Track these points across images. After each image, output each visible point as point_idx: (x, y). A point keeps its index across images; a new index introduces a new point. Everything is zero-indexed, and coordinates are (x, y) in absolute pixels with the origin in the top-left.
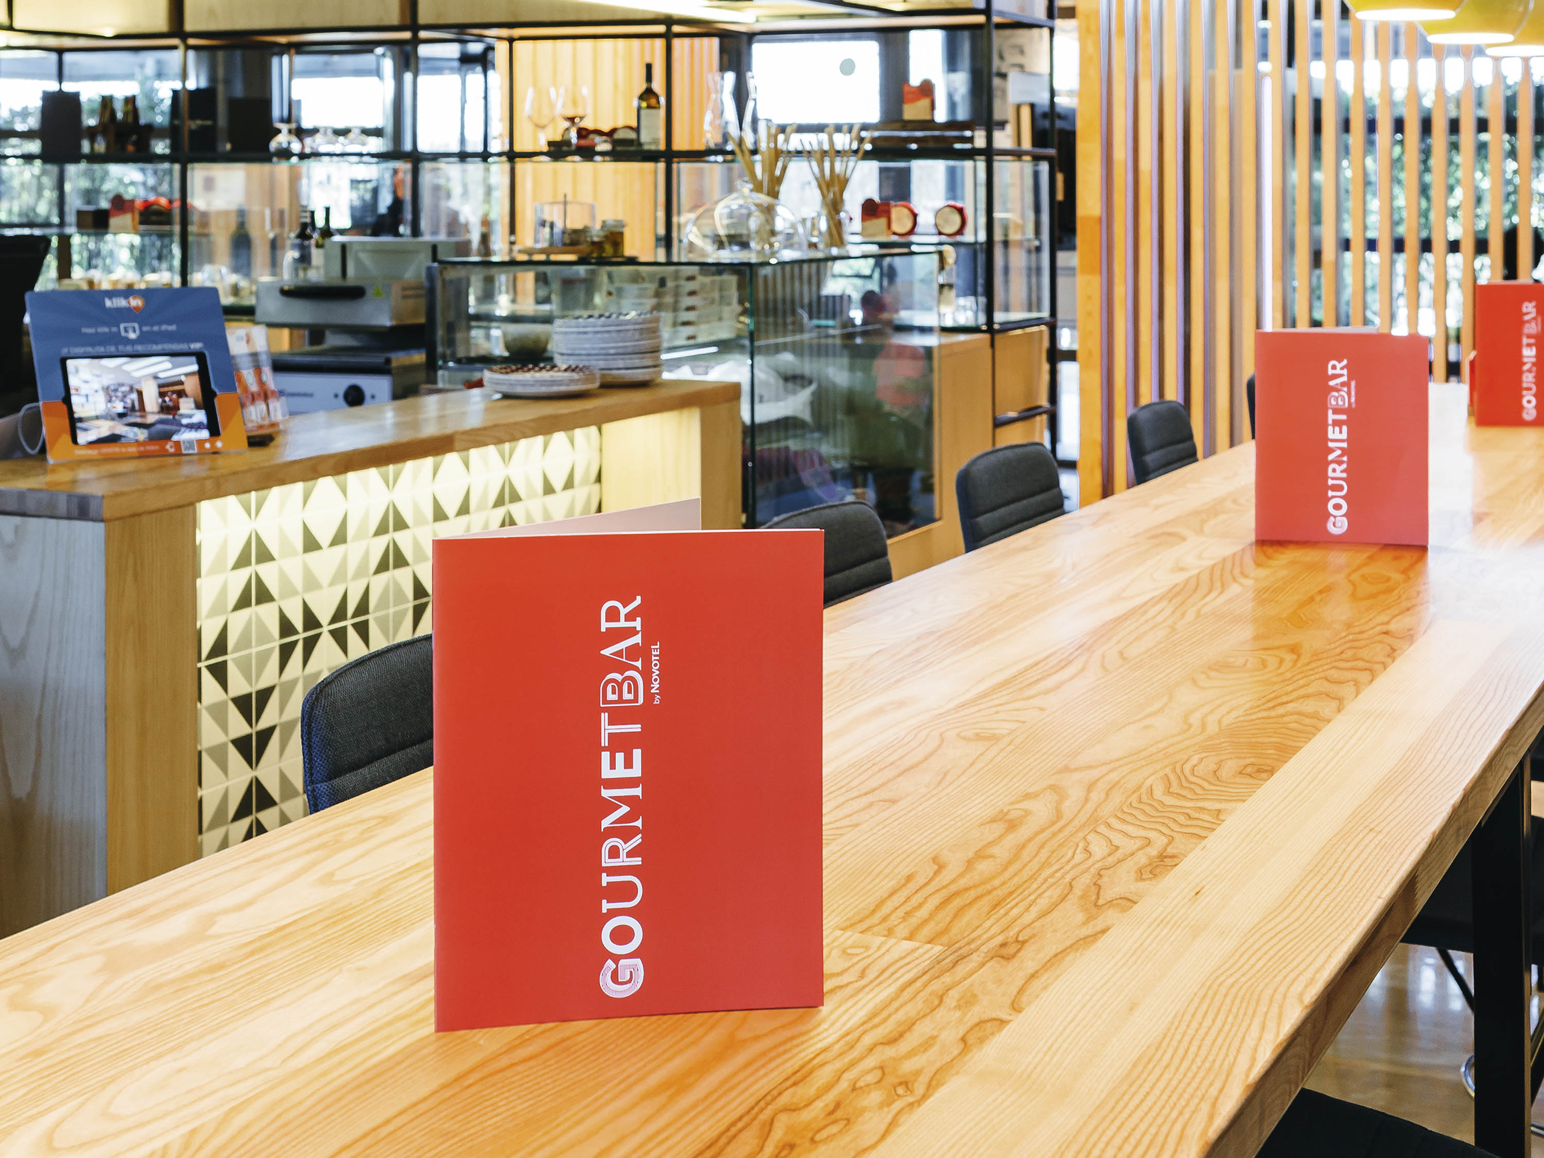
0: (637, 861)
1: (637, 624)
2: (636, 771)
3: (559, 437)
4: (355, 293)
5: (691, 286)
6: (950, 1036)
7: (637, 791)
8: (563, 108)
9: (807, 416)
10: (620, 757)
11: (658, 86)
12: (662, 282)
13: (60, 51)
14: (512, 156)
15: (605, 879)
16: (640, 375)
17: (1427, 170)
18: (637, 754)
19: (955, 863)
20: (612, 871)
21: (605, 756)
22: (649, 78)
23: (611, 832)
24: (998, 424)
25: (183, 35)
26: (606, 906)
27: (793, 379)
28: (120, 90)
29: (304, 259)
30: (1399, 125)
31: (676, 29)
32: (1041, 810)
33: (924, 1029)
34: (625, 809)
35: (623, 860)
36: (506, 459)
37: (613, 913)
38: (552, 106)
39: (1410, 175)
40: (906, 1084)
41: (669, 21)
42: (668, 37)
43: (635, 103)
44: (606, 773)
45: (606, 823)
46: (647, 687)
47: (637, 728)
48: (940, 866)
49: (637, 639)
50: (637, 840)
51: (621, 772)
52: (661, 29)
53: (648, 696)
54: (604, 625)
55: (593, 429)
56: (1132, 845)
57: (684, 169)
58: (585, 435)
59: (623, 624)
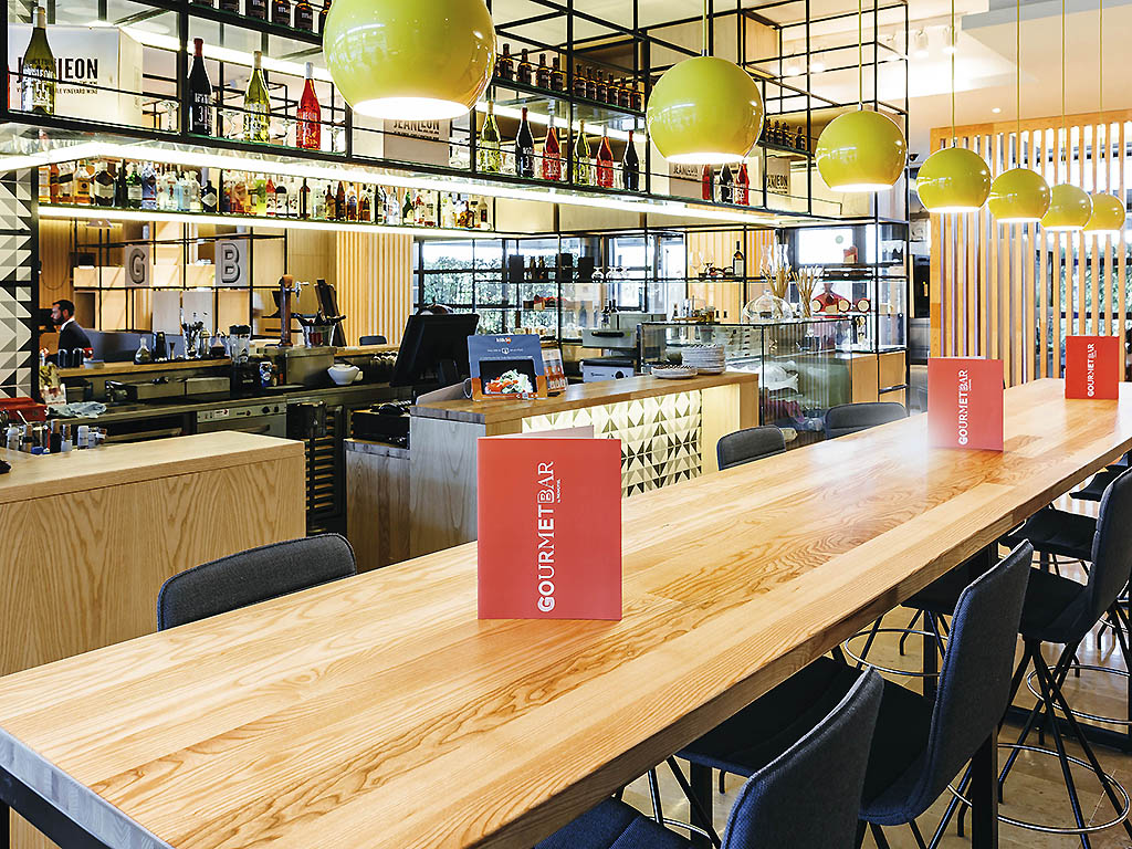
0: (552, 561)
1: (552, 472)
2: (551, 527)
3: (683, 395)
4: (620, 335)
5: (747, 333)
6: (662, 636)
7: (552, 535)
8: (703, 259)
9: (795, 388)
10: (545, 522)
11: (742, 251)
12: (735, 332)
13: (517, 240)
14: (686, 279)
15: (540, 567)
16: (716, 370)
17: (1102, 282)
18: (552, 521)
19: (709, 570)
20: (542, 564)
21: (540, 521)
22: (738, 248)
23: (542, 550)
24: (880, 392)
25: (559, 233)
26: (540, 577)
27: (790, 372)
28: (537, 253)
29: (605, 321)
30: (1089, 262)
31: (748, 227)
32: (757, 552)
33: (654, 632)
34: (547, 541)
35: (547, 561)
36: (659, 403)
37: (543, 580)
38: (699, 259)
39: (1094, 284)
40: (633, 652)
41: (745, 225)
42: (745, 230)
43: (733, 257)
44: (540, 528)
45: (540, 546)
46: (556, 496)
47: (551, 511)
48: (702, 571)
49: (552, 478)
50: (552, 553)
51: (546, 527)
52: (742, 227)
53: (556, 500)
54: (540, 472)
55: (698, 391)
56: (784, 568)
57: (750, 285)
58: (694, 394)
59: (546, 472)
